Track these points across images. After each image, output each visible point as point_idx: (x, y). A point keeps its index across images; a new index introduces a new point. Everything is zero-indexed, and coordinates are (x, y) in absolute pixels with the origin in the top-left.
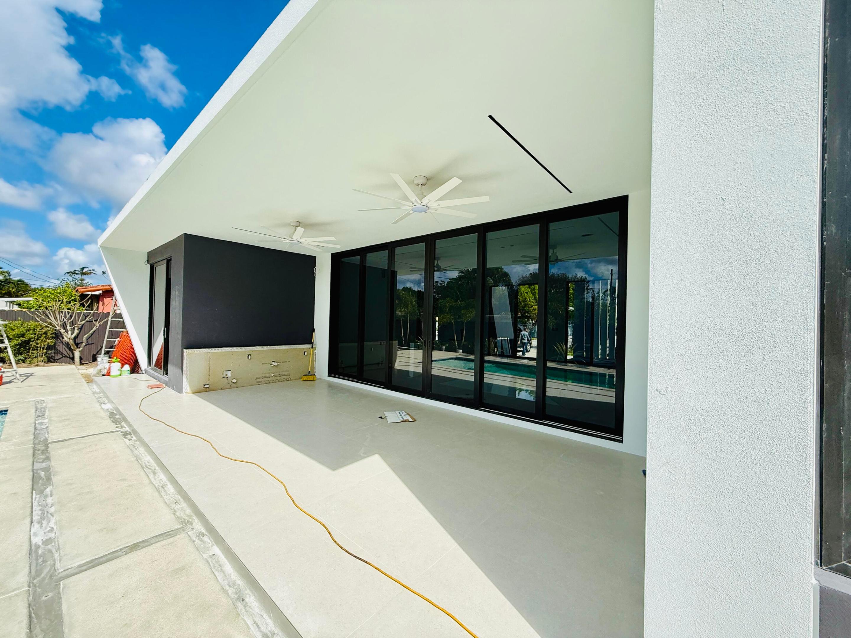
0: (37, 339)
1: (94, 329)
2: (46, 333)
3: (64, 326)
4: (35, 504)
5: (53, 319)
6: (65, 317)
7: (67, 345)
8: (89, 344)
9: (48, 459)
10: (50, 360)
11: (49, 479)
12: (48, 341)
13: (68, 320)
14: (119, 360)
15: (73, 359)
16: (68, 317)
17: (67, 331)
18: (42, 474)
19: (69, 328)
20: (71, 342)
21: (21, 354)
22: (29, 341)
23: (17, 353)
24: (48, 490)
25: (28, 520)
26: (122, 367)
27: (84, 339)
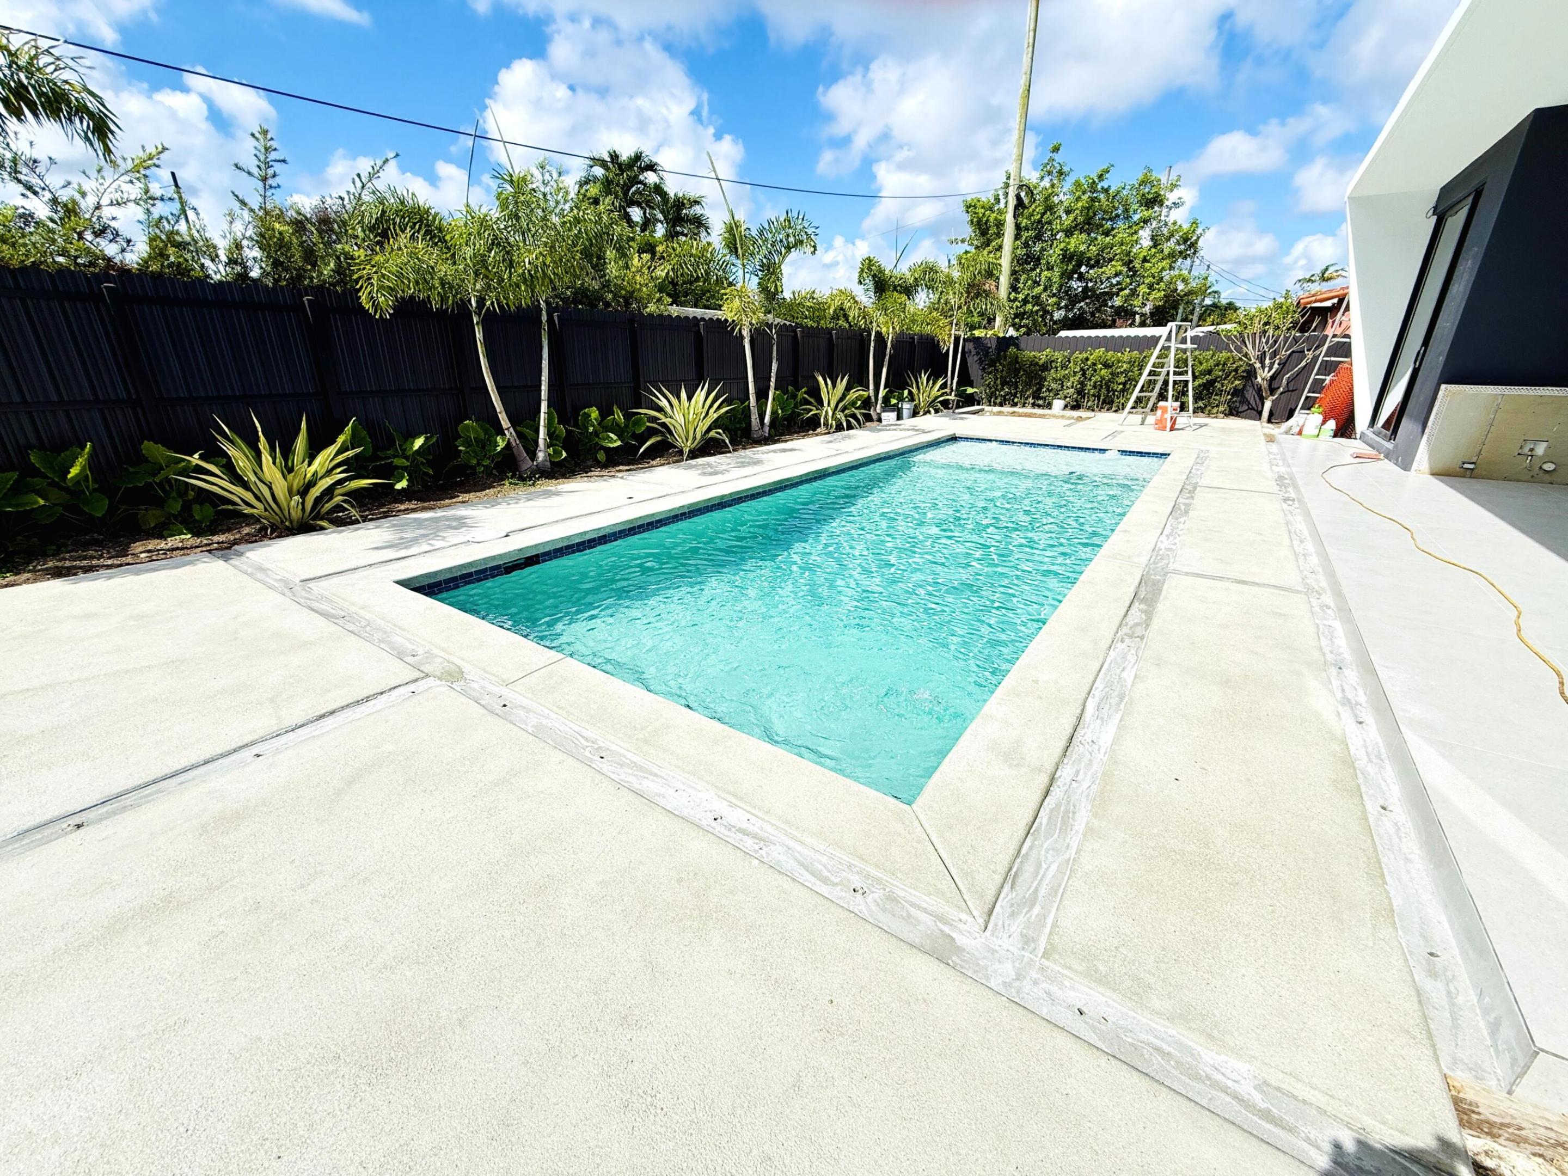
0: (1225, 379)
1: (1303, 363)
2: (1236, 370)
3: (1262, 359)
4: (1169, 524)
5: (1250, 347)
6: (1267, 342)
7: (1259, 390)
8: (1288, 391)
9: (1192, 498)
10: (1233, 412)
11: (1186, 512)
12: (1237, 382)
13: (1272, 347)
14: (1321, 409)
15: (1260, 413)
16: (1271, 341)
17: (1263, 367)
18: (1183, 507)
19: (1267, 362)
20: (1265, 385)
21: (1202, 399)
22: (1215, 381)
23: (1197, 398)
24: (1182, 520)
25: (1160, 531)
26: (1324, 422)
27: (1284, 381)
